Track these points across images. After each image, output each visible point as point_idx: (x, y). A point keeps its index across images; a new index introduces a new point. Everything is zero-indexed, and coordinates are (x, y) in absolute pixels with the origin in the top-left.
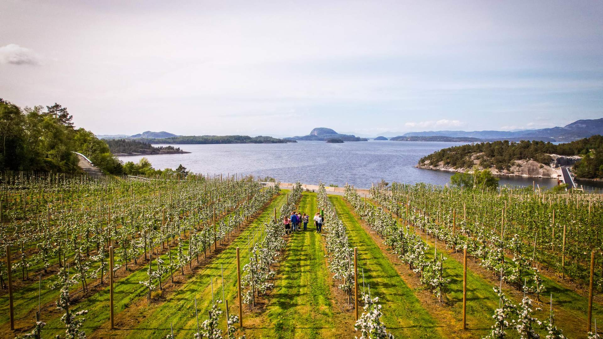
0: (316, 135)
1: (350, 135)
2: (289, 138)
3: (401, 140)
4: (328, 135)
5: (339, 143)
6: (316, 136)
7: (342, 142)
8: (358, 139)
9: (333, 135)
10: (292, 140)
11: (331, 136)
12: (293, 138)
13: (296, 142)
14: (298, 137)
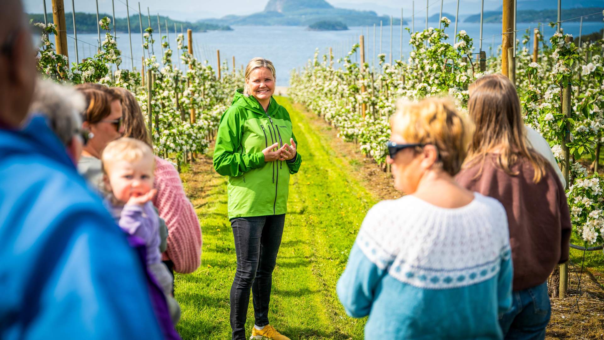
0: (280, 11)
1: (365, 12)
2: (211, 20)
3: (491, 22)
4: (310, 10)
5: (336, 30)
6: (280, 15)
7: (345, 28)
8: (385, 21)
9: (321, 10)
10: (220, 24)
11: (318, 13)
12: (222, 20)
13: (228, 29)
14: (234, 17)
